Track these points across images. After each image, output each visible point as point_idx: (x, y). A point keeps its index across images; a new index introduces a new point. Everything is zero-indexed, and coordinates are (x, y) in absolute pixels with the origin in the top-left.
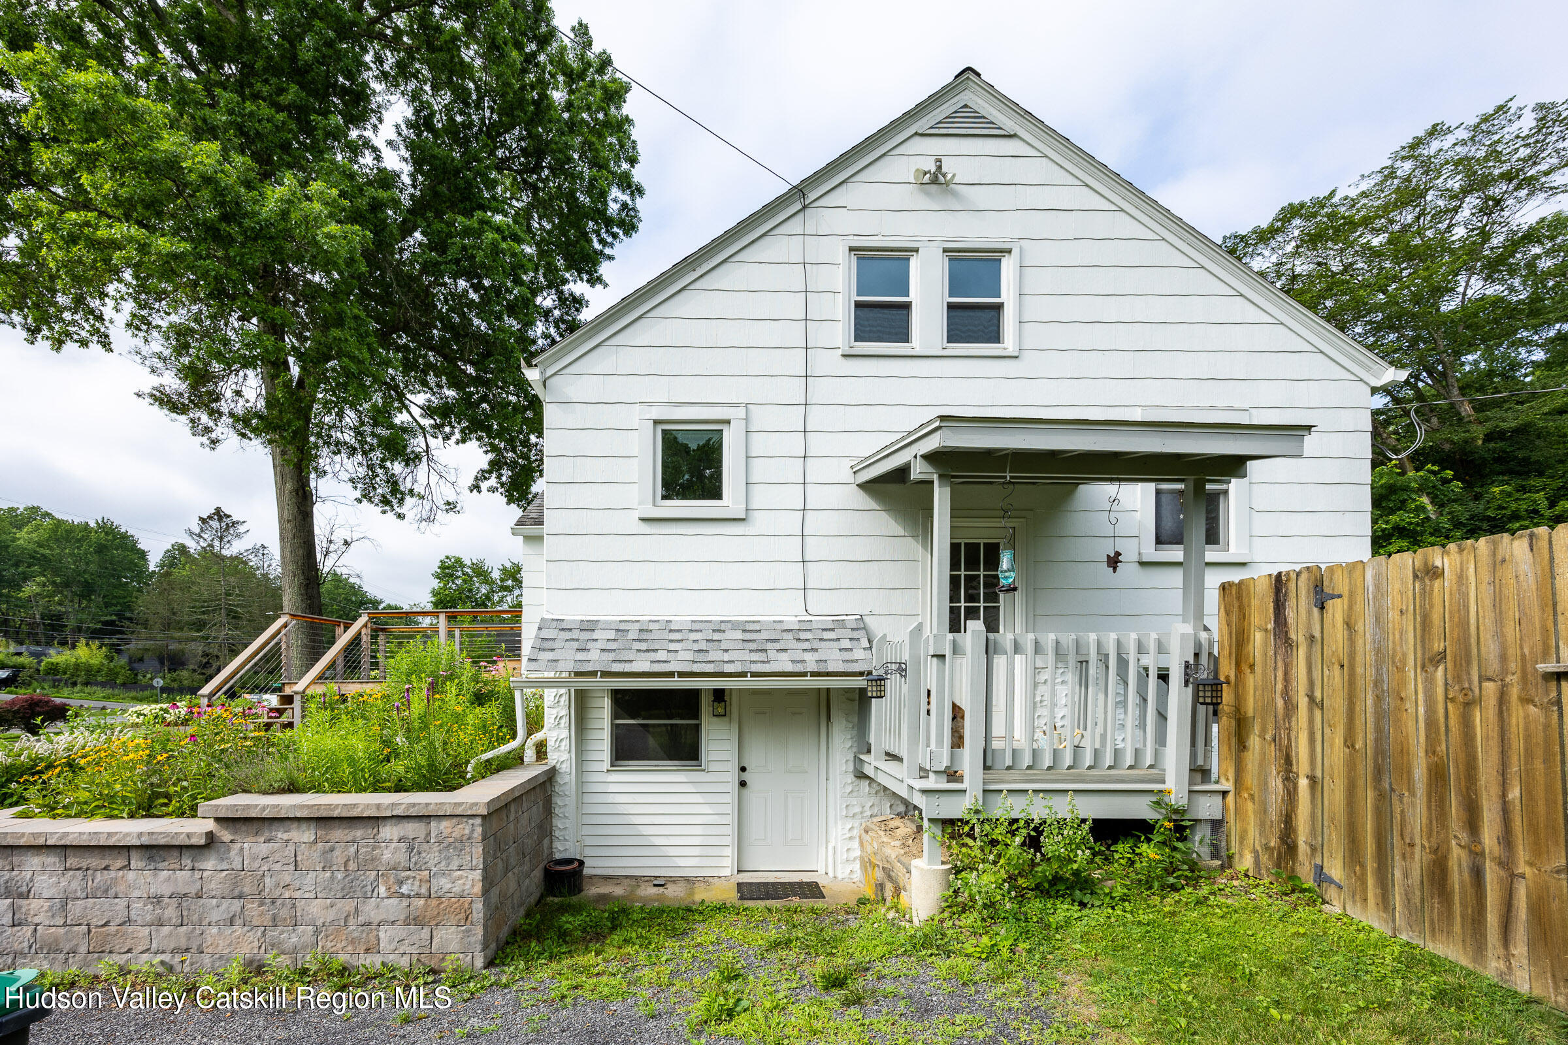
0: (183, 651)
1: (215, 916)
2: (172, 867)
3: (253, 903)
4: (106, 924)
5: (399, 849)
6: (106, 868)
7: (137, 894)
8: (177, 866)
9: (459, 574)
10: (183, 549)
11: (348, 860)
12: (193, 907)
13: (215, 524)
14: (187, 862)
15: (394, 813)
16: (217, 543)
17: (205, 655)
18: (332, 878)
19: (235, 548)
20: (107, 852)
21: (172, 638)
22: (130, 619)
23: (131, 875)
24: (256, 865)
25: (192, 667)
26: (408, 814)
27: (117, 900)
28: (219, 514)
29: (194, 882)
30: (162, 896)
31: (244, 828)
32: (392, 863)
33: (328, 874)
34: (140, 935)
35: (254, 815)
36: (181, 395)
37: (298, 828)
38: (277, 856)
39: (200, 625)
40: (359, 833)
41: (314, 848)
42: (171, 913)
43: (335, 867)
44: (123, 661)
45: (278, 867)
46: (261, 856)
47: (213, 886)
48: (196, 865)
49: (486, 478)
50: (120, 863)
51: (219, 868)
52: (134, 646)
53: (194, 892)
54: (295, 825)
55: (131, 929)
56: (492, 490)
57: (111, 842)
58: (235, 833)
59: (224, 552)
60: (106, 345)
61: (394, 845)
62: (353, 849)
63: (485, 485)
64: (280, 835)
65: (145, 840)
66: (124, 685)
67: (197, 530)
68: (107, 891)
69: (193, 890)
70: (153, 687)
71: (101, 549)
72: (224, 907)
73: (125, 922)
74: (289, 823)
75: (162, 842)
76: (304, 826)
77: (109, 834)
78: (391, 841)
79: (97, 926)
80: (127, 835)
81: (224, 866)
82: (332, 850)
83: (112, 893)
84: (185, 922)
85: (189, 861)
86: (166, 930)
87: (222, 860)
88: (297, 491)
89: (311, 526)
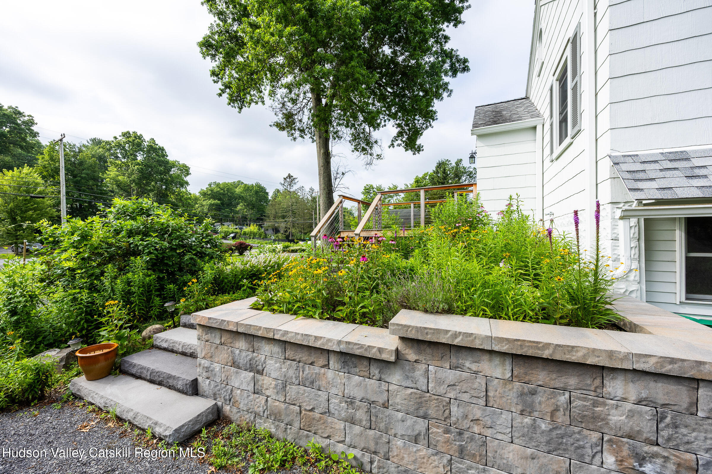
0: (279, 226)
1: (400, 429)
2: (362, 373)
3: (438, 427)
4: (312, 410)
5: (640, 413)
6: (312, 364)
7: (334, 391)
8: (367, 374)
9: (372, 191)
10: (278, 191)
11: (557, 410)
12: (380, 416)
13: (288, 180)
14: (375, 371)
15: (636, 366)
16: (289, 187)
17: (286, 228)
18: (534, 427)
19: (294, 188)
20: (313, 351)
21: (276, 222)
22: (265, 216)
23: (330, 374)
24: (442, 390)
25: (282, 232)
26: (663, 371)
27: (320, 393)
28: (290, 176)
29: (381, 392)
30: (354, 398)
31: (429, 351)
32: (627, 429)
33: (527, 420)
34: (337, 427)
35: (444, 341)
36: (283, 124)
37: (490, 360)
38: (465, 386)
39: (284, 217)
40: (572, 381)
41: (509, 386)
42: (361, 415)
43: (536, 414)
44: (263, 230)
45: (465, 397)
46: (448, 382)
47: (398, 400)
48: (383, 377)
49: (397, 140)
50: (322, 361)
51: (405, 384)
52: (266, 224)
53: (381, 401)
54: (486, 357)
55: (330, 419)
56: (399, 145)
57: (318, 345)
58: (419, 353)
59: (291, 190)
60: (263, 102)
61: (629, 406)
62: (563, 399)
63: (396, 144)
64: (467, 364)
65: (343, 348)
66: (263, 238)
67: (283, 183)
68: (312, 383)
69: (381, 399)
70: (271, 239)
71: (257, 192)
72: (409, 423)
73: (325, 413)
74: (479, 353)
75: (358, 352)
76: (497, 360)
77: (316, 337)
78: (624, 400)
79: (305, 410)
80: (329, 340)
81: (409, 383)
82: (533, 393)
83: (316, 384)
84: (373, 427)
85: (377, 372)
86: (357, 429)
87: (407, 377)
88: (325, 153)
89: (330, 167)
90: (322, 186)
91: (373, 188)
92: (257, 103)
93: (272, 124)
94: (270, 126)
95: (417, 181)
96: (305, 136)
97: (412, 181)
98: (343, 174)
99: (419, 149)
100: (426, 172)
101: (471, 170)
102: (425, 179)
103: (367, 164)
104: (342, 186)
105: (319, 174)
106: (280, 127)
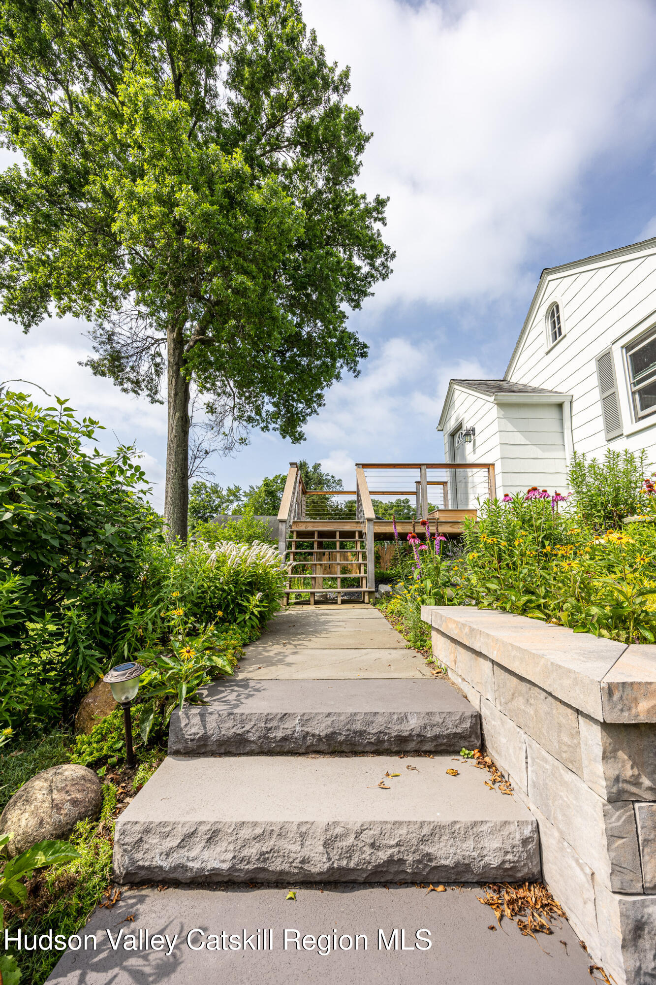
56: (275, 429)
63: (271, 426)
88: (182, 418)
89: (187, 441)
90: (173, 466)
91: (206, 487)
92: (77, 315)
93: (85, 362)
94: (80, 364)
95: (266, 484)
96: (140, 392)
97: (260, 483)
98: (207, 452)
99: (298, 438)
100: (278, 474)
101: (329, 478)
102: (277, 483)
103: (226, 448)
104: (202, 470)
105: (169, 448)
106: (97, 369)
